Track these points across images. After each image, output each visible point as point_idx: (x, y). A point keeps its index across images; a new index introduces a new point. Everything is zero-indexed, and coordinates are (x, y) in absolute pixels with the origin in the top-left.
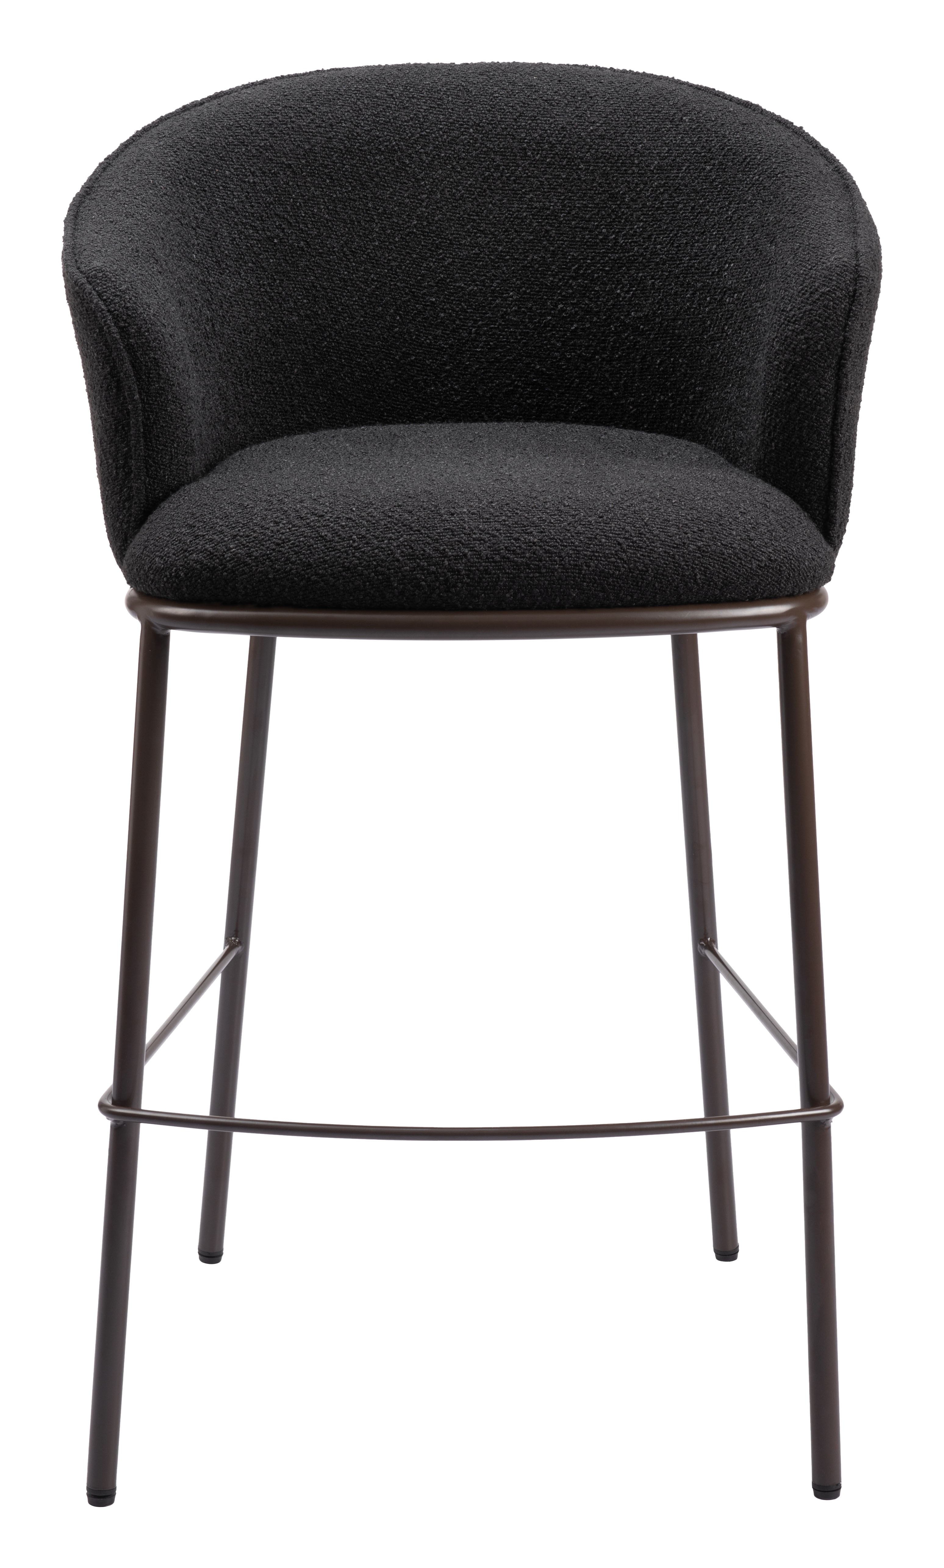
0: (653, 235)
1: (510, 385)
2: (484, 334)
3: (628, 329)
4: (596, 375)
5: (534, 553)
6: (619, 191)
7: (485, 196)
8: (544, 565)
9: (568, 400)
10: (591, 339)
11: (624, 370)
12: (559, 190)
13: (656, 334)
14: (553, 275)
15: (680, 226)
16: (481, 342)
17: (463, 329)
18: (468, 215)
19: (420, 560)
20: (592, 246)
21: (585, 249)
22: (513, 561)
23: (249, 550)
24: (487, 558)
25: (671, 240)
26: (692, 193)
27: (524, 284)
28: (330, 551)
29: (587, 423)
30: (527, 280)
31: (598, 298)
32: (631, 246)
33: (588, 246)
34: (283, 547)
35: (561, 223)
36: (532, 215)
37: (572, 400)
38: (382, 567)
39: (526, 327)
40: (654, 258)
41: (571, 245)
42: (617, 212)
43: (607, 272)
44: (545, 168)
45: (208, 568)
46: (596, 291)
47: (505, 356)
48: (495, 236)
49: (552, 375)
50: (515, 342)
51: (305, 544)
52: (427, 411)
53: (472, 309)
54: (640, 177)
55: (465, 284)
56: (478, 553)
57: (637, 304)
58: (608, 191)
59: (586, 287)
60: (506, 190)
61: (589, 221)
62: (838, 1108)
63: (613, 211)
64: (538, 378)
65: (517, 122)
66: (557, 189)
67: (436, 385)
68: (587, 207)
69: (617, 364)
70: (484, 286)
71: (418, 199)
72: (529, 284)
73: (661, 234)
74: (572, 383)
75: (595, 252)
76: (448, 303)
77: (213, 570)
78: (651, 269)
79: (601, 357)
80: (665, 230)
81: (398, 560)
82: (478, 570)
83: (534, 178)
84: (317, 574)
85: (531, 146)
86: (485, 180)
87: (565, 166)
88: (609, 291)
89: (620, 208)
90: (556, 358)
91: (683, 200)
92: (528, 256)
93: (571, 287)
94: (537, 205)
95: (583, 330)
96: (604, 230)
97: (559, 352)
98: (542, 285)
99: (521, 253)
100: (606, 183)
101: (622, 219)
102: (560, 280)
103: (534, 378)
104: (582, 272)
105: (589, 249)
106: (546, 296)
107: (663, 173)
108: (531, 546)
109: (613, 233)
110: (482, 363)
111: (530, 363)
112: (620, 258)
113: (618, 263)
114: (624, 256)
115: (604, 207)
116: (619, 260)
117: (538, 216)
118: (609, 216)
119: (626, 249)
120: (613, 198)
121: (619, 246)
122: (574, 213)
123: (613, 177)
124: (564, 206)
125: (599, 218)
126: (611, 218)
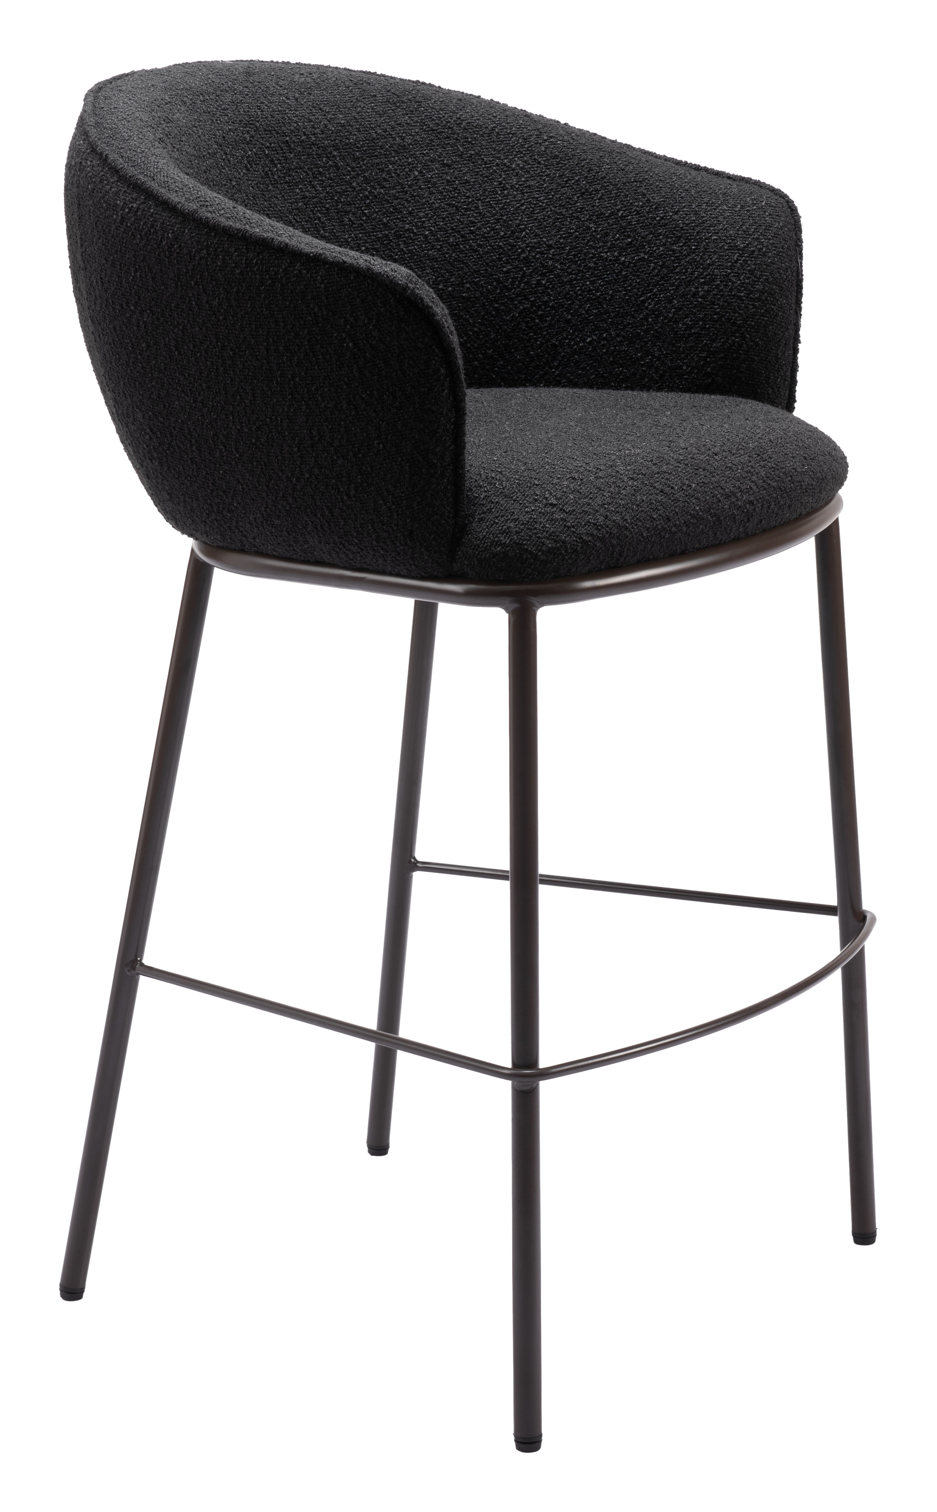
0: (414, 210)
6: (371, 173)
12: (320, 178)
15: (440, 199)
20: (357, 228)
23: (622, 514)
25: (435, 213)
26: (442, 167)
32: (394, 223)
33: (354, 228)
34: (643, 507)
35: (327, 209)
36: (305, 204)
38: (715, 508)
42: (374, 193)
44: (306, 158)
54: (386, 158)
58: (361, 174)
61: (351, 204)
63: (370, 192)
65: (274, 118)
68: (347, 191)
73: (422, 208)
85: (292, 138)
89: (375, 189)
91: (434, 174)
100: (358, 167)
112: (387, 235)
113: (385, 241)
114: (389, 233)
115: (360, 190)
116: (386, 237)
117: (309, 204)
118: (367, 197)
119: (389, 226)
120: (366, 180)
121: (383, 224)
122: (336, 198)
123: (363, 160)
124: (327, 193)
125: (359, 200)
126: (369, 199)
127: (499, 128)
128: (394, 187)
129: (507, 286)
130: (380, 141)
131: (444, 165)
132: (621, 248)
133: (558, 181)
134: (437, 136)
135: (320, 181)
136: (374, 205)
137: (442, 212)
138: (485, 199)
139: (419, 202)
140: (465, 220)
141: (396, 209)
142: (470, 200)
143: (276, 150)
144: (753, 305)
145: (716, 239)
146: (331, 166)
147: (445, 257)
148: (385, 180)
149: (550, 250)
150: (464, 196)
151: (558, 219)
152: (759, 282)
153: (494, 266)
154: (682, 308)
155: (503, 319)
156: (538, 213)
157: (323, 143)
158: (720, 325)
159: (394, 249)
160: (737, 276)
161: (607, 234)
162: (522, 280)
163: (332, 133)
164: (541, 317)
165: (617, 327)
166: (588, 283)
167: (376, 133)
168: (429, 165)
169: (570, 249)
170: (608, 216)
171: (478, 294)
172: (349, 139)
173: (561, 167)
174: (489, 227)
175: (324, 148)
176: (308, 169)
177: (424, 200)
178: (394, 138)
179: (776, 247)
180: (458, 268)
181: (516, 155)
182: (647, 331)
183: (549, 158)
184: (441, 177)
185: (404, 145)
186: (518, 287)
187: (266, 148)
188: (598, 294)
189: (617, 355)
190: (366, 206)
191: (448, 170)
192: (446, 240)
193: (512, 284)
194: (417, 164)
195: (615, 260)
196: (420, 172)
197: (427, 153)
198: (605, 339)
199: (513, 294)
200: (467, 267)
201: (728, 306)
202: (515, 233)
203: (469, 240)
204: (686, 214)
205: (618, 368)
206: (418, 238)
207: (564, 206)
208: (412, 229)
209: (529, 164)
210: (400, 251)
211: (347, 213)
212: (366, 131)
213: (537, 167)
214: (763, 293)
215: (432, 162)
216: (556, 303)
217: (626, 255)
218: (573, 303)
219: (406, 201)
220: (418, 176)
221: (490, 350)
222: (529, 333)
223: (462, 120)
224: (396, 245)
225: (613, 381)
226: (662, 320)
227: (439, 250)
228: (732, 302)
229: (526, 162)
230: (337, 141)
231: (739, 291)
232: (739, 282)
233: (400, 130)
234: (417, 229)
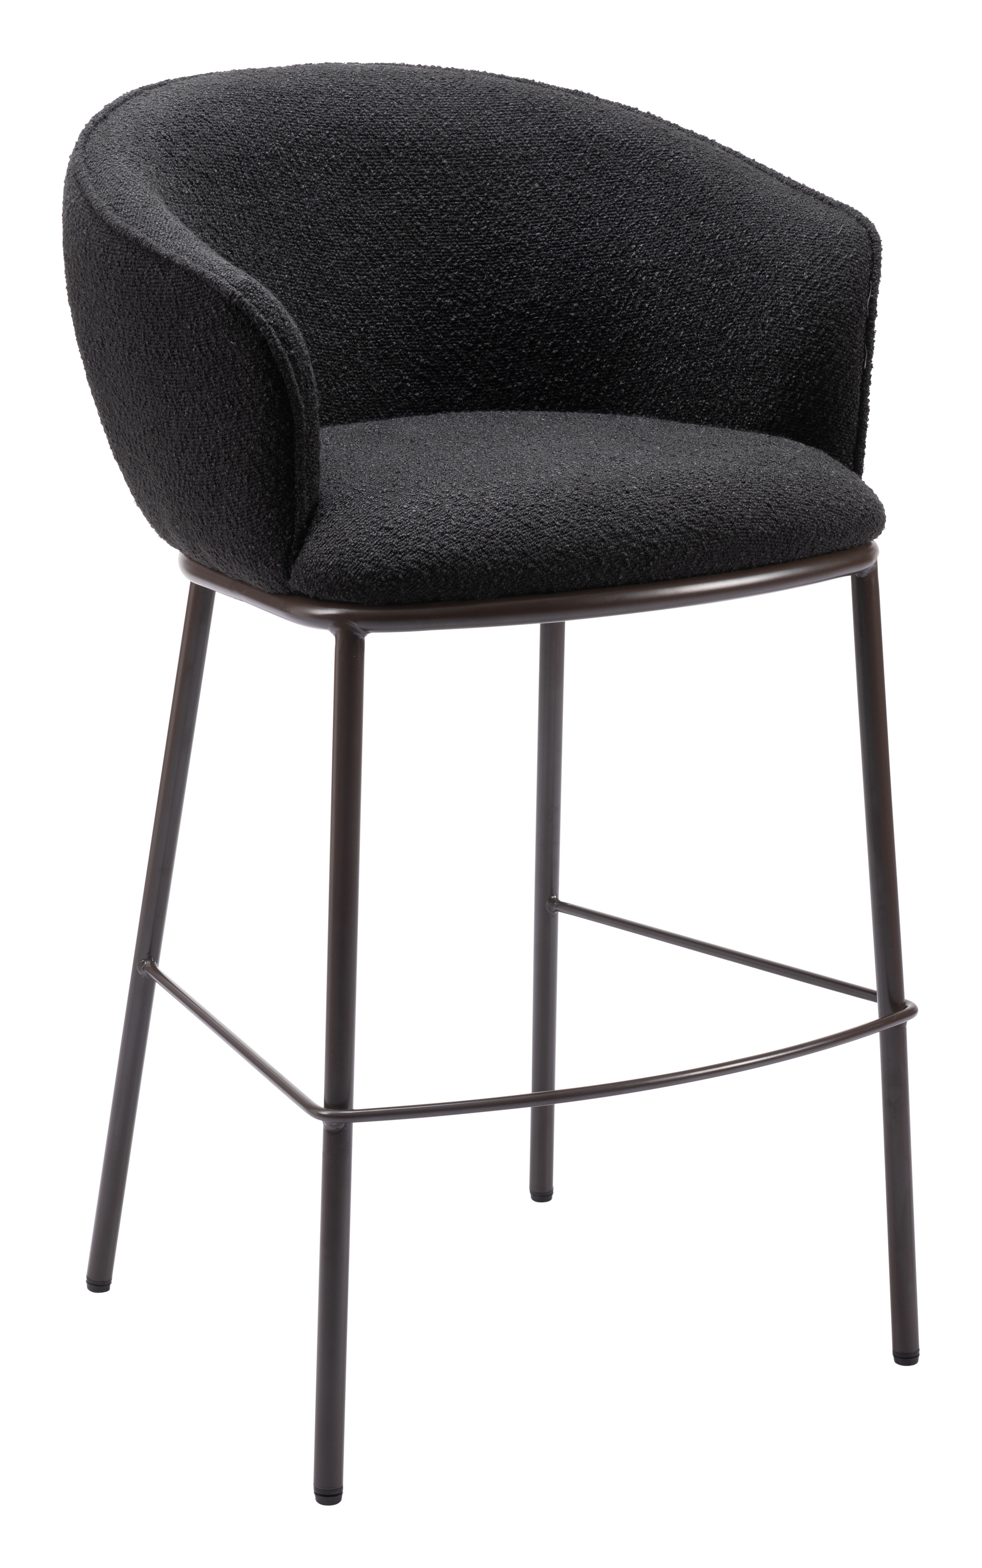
0: (529, 223)
1: (397, 380)
2: (372, 332)
3: (511, 316)
4: (478, 363)
5: (710, 522)
6: (486, 183)
7: (356, 197)
8: (719, 531)
9: (452, 390)
10: (471, 329)
11: (509, 356)
12: (424, 186)
13: (545, 319)
14: (429, 270)
15: (558, 214)
16: (369, 340)
17: (353, 329)
18: (344, 216)
19: (621, 537)
20: (464, 238)
21: (457, 242)
22: (696, 531)
23: (463, 545)
24: (675, 530)
25: (550, 227)
26: (565, 180)
27: (402, 280)
28: (539, 538)
29: (472, 409)
30: (404, 277)
31: (476, 288)
32: (506, 236)
33: (459, 238)
34: (494, 539)
35: (430, 218)
36: (401, 212)
37: (456, 390)
38: (590, 548)
39: (409, 322)
40: (533, 246)
41: (442, 239)
42: (486, 204)
43: (483, 263)
44: (408, 165)
45: (427, 566)
46: (473, 282)
47: (392, 352)
48: (370, 235)
49: (436, 367)
50: (400, 338)
51: (514, 534)
52: (332, 412)
53: (358, 308)
54: (505, 168)
55: (350, 285)
56: (666, 526)
57: (520, 291)
58: (473, 184)
59: (462, 279)
60: (374, 189)
61: (458, 214)
62: (913, 1012)
63: (481, 203)
64: (423, 371)
65: (374, 122)
66: (422, 185)
67: (336, 386)
68: (455, 201)
69: (502, 351)
70: (367, 285)
71: (301, 203)
72: (407, 280)
73: (537, 222)
74: (456, 372)
75: (467, 245)
76: (338, 304)
77: (432, 569)
78: (531, 256)
79: (483, 345)
80: (542, 217)
81: (603, 540)
82: (670, 542)
83: (399, 175)
84: (533, 562)
85: (393, 144)
86: (355, 180)
87: (427, 162)
88: (486, 280)
89: (489, 200)
90: (438, 350)
91: (557, 187)
92: (403, 253)
93: (448, 279)
94: (405, 201)
95: (462, 320)
96: (475, 223)
97: (441, 344)
98: (419, 280)
99: (396, 250)
100: (471, 177)
101: (492, 210)
102: (436, 274)
103: (420, 371)
104: (456, 264)
105: (461, 241)
106: (424, 290)
107: (528, 163)
108: (705, 515)
109: (484, 224)
110: (373, 360)
111: (415, 358)
112: (496, 248)
113: (493, 253)
114: (499, 246)
115: (471, 200)
116: (495, 250)
117: (407, 212)
118: (478, 208)
119: (500, 239)
120: (479, 190)
121: (493, 237)
122: (441, 207)
123: (478, 170)
124: (431, 201)
125: (468, 210)
126: (480, 210)
127: (631, 142)
128: (510, 199)
129: (614, 307)
130: (501, 151)
131: (569, 178)
132: (714, 273)
133: (674, 199)
134: (565, 148)
135: (424, 188)
136: (486, 216)
137: (558, 226)
138: (604, 215)
139: (536, 216)
140: (581, 236)
141: (510, 221)
142: (589, 215)
143: (370, 155)
144: (810, 340)
145: (787, 268)
146: (438, 174)
147: (555, 274)
148: (501, 191)
149: (655, 271)
150: (584, 211)
151: (667, 240)
152: (817, 316)
153: (604, 285)
154: (753, 340)
155: (608, 341)
156: (650, 233)
157: (432, 150)
158: (780, 360)
159: (504, 263)
160: (798, 309)
161: (704, 258)
162: (628, 302)
163: (445, 140)
164: (643, 342)
165: (703, 357)
166: (684, 308)
167: (496, 142)
168: (552, 178)
169: (672, 272)
170: (708, 239)
171: (585, 314)
172: (464, 147)
173: (679, 185)
174: (602, 245)
175: (433, 156)
176: (411, 176)
177: (541, 214)
178: (517, 148)
179: (840, 280)
180: (568, 286)
181: (641, 171)
182: (726, 362)
183: (670, 175)
184: (564, 190)
185: (527, 156)
186: (624, 309)
187: (359, 152)
188: (691, 321)
189: (702, 385)
190: (475, 217)
191: (572, 183)
192: (559, 257)
193: (619, 305)
194: (539, 176)
195: (708, 286)
196: (541, 184)
197: (552, 165)
198: (693, 368)
199: (619, 315)
200: (577, 285)
201: (788, 340)
202: (626, 252)
203: (582, 257)
204: (769, 241)
205: (702, 400)
206: (529, 253)
207: (673, 226)
208: (525, 243)
209: (651, 181)
210: (509, 265)
211: (453, 223)
212: (486, 139)
213: (658, 184)
214: (821, 328)
215: (557, 174)
216: (656, 328)
217: (717, 281)
218: (671, 328)
219: (522, 213)
220: (538, 188)
221: (595, 373)
222: (632, 358)
223: (595, 133)
224: (506, 259)
225: (697, 413)
226: (738, 351)
227: (551, 266)
228: (791, 336)
229: (648, 178)
230: (449, 149)
231: (798, 324)
232: (799, 315)
233: (525, 140)
234: (530, 243)
